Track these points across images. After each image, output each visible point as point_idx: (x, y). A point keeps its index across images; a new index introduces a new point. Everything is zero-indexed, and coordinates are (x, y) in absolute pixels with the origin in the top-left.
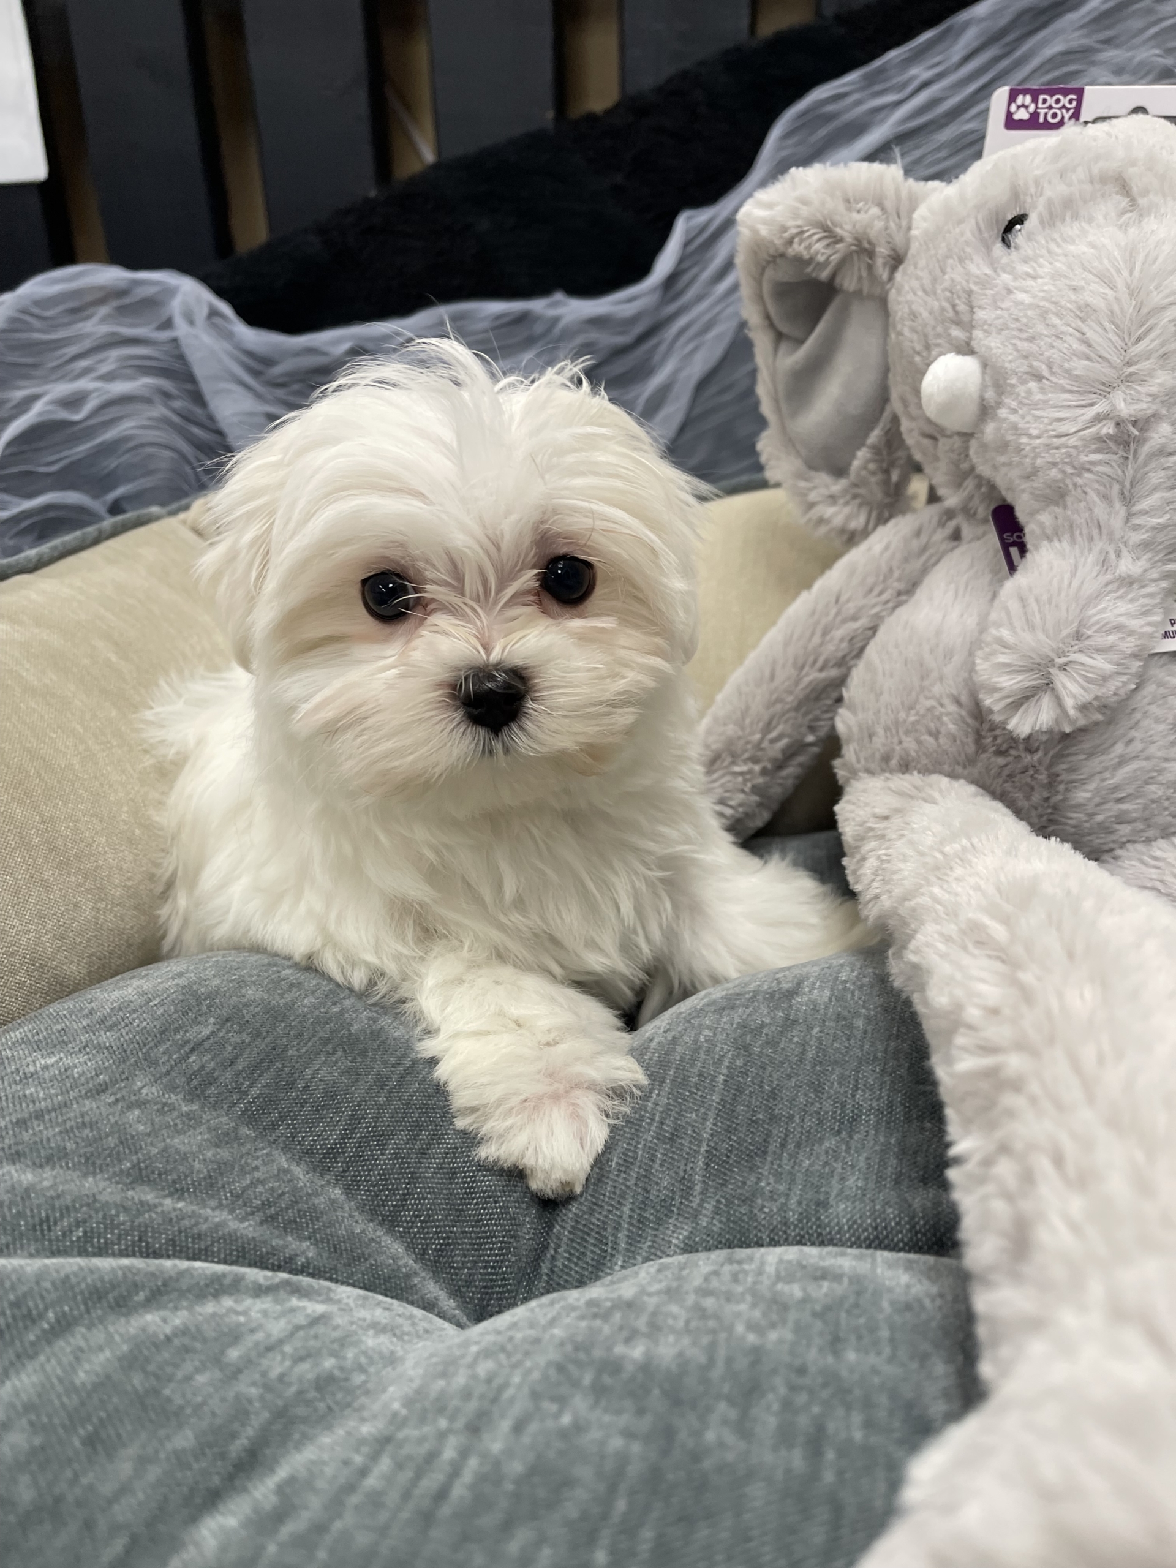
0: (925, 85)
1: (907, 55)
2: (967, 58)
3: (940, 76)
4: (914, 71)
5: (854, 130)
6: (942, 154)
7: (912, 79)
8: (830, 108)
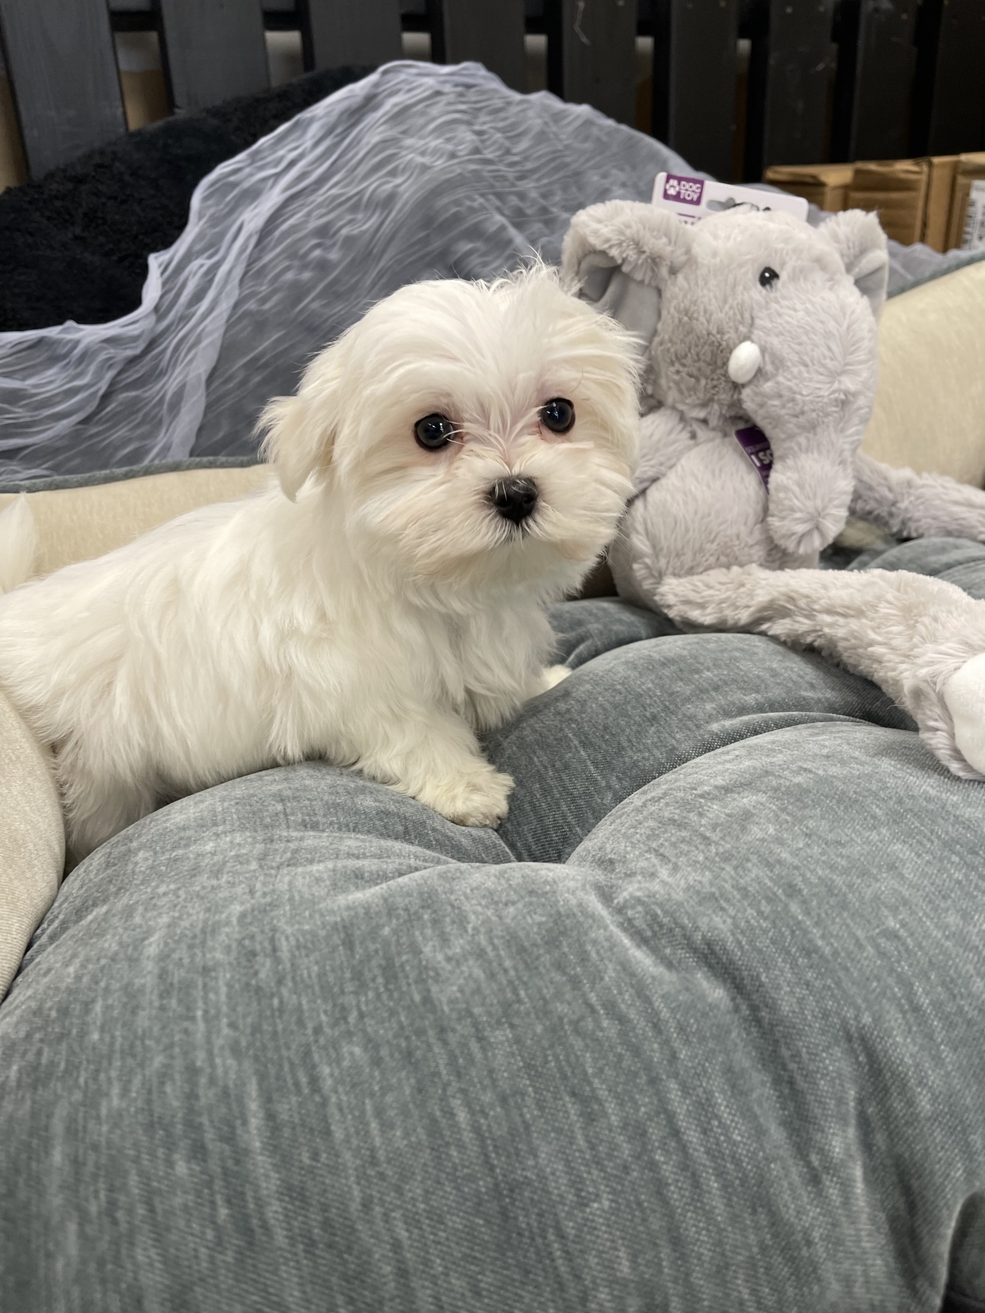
0: (292, 163)
2: (317, 144)
3: (301, 156)
4: (281, 153)
5: (253, 194)
6: (323, 211)
7: (282, 158)
8: (232, 179)
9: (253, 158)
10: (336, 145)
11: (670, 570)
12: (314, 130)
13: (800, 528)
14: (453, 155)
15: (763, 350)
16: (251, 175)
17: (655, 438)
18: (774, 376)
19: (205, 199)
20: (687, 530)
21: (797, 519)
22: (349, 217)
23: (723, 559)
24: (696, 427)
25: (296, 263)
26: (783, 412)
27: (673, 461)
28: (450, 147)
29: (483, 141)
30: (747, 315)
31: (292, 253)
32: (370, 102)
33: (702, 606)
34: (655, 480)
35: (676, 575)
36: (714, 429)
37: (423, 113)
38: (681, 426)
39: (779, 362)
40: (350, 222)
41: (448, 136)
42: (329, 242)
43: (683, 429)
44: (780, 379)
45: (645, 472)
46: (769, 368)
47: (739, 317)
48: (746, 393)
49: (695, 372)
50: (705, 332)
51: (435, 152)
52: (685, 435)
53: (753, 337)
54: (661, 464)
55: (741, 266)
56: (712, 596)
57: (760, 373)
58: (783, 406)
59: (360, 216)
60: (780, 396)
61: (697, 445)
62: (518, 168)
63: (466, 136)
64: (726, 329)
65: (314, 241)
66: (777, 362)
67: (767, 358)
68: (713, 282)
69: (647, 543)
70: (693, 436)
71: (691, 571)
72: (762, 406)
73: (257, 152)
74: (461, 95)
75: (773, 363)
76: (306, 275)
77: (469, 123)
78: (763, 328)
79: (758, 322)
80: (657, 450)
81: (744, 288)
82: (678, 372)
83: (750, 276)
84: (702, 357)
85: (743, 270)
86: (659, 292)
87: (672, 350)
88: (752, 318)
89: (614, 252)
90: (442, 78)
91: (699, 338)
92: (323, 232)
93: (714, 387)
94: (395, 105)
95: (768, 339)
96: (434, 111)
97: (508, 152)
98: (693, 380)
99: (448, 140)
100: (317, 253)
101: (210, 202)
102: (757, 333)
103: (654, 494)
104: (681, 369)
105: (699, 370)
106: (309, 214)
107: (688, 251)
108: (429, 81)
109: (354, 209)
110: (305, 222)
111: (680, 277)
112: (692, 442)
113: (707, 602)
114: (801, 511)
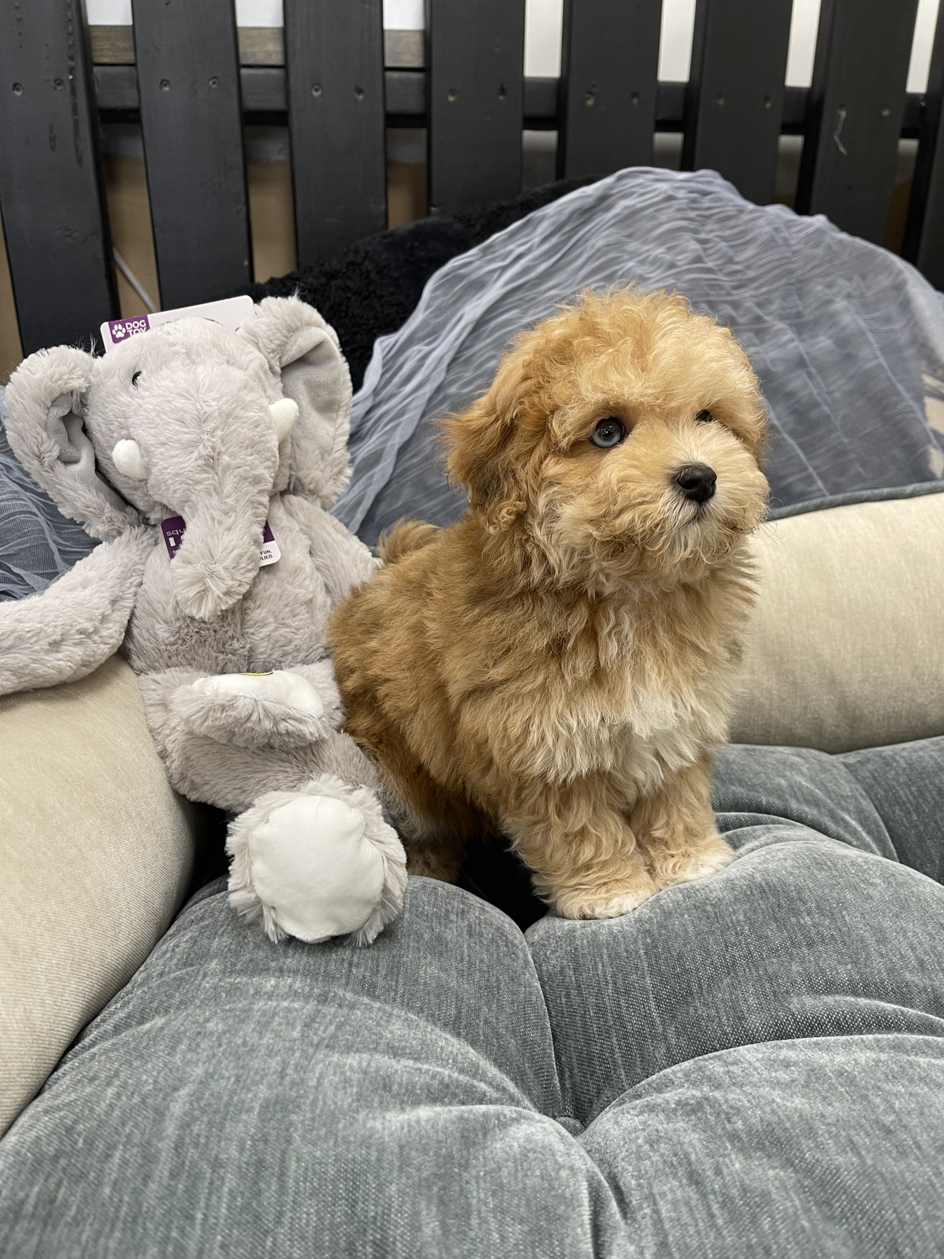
0: (520, 257)
1: (505, 237)
2: (544, 240)
4: (511, 247)
5: (478, 286)
8: (462, 271)
9: (485, 251)
10: (564, 242)
15: (139, 444)
16: (480, 267)
18: (152, 465)
19: (437, 289)
28: (670, 257)
29: (706, 251)
32: (601, 203)
37: (652, 217)
41: (671, 244)
46: (146, 459)
51: (654, 261)
53: (132, 435)
63: (690, 244)
67: (143, 451)
73: (490, 246)
74: (694, 201)
75: (147, 454)
77: (695, 231)
79: (130, 421)
81: (114, 396)
83: (117, 383)
88: (126, 419)
90: (677, 185)
94: (626, 208)
96: (664, 218)
99: (670, 249)
101: (439, 293)
102: (132, 431)
108: (663, 186)
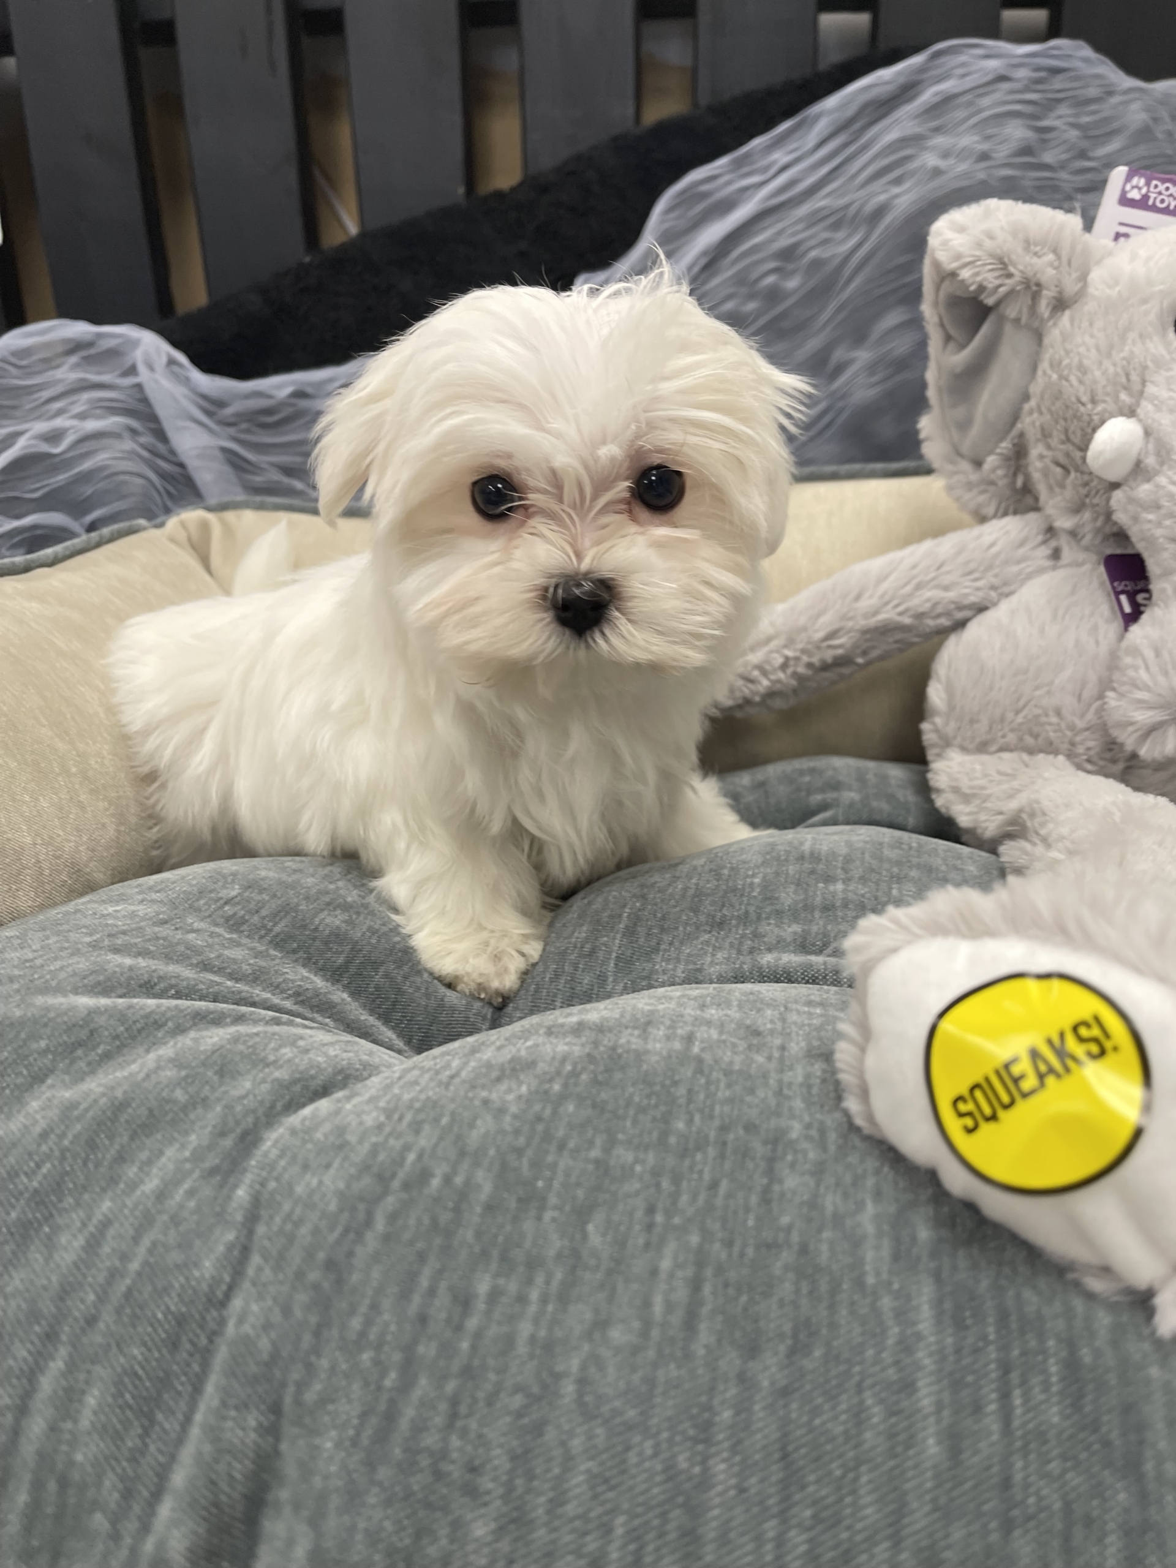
0: (785, 168)
1: (768, 143)
2: (820, 145)
3: (797, 160)
5: (726, 206)
6: (800, 226)
7: (775, 162)
8: (705, 188)
9: (738, 164)
10: (846, 145)
11: (959, 740)
12: (821, 128)
13: (1144, 717)
14: (984, 157)
15: (1147, 433)
16: (729, 183)
17: (994, 550)
18: (1157, 473)
19: (669, 210)
20: (991, 688)
21: (1140, 701)
22: (826, 235)
23: (1029, 740)
24: (1064, 542)
25: (744, 290)
26: (1159, 532)
27: (1012, 588)
28: (985, 147)
29: (1044, 141)
30: (1134, 377)
31: (740, 280)
32: (906, 91)
33: (967, 798)
34: (981, 609)
35: (964, 749)
36: (1087, 549)
37: (970, 104)
38: (1040, 538)
39: (1163, 452)
40: (826, 242)
41: (990, 131)
42: (791, 267)
43: (1044, 542)
44: (1162, 480)
45: (966, 595)
46: (1150, 461)
47: (1124, 380)
48: (1118, 495)
49: (1062, 460)
50: (1073, 399)
51: (963, 154)
52: (1045, 551)
53: (1139, 411)
54: (993, 588)
55: (1145, 301)
56: (983, 788)
57: (1138, 470)
58: (1159, 524)
59: (840, 235)
60: (1158, 507)
61: (1054, 568)
62: (1089, 176)
63: (1017, 132)
64: (1100, 397)
65: (772, 265)
66: (1163, 453)
67: (1151, 447)
68: (1099, 324)
69: (943, 695)
70: (1056, 554)
71: (982, 748)
72: (1136, 519)
73: (747, 156)
74: (1038, 81)
75: (1158, 454)
76: (751, 306)
77: (1033, 117)
78: (1153, 399)
79: (1151, 389)
80: (990, 567)
81: (1141, 336)
82: (1041, 457)
83: (1152, 316)
84: (1072, 437)
85: (1144, 308)
86: (1039, 337)
87: (1038, 424)
88: (1144, 382)
89: (965, 274)
90: (1016, 60)
91: (1067, 407)
92: (788, 254)
93: (1086, 484)
94: (937, 94)
95: (1157, 416)
96: (985, 101)
97: (1083, 155)
98: (1058, 470)
99: (988, 138)
100: (770, 280)
101: (672, 215)
102: (1146, 408)
103: (976, 630)
104: (1045, 452)
105: (1068, 455)
106: (780, 233)
107: (1083, 278)
108: (995, 64)
109: (836, 226)
110: (770, 241)
111: (1065, 318)
112: (1050, 563)
113: (974, 795)
114: (1148, 689)
